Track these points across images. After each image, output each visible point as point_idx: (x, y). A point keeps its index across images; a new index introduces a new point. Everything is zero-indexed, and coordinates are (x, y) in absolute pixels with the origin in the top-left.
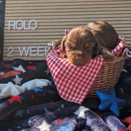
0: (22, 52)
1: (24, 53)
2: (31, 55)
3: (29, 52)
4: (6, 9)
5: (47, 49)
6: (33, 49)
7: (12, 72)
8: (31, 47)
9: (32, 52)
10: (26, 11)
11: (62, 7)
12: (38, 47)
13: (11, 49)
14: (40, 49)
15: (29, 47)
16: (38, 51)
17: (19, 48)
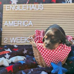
0: (12, 40)
1: (13, 41)
2: (17, 42)
3: (16, 41)
4: (3, 16)
5: (26, 39)
6: (18, 39)
7: (4, 52)
8: (17, 38)
9: (18, 41)
10: (14, 18)
11: (34, 16)
12: (21, 38)
13: (6, 39)
14: (22, 39)
15: (16, 38)
16: (21, 40)
17: (11, 38)
